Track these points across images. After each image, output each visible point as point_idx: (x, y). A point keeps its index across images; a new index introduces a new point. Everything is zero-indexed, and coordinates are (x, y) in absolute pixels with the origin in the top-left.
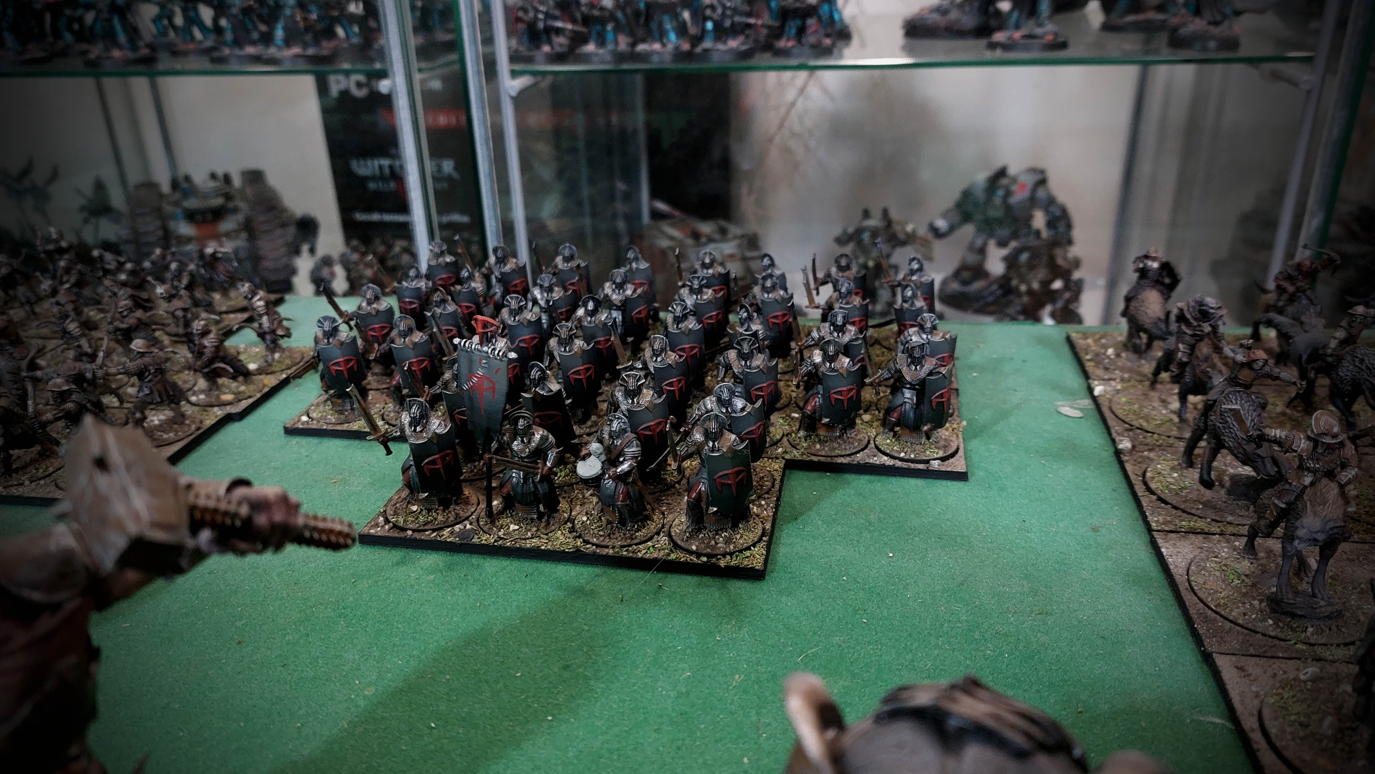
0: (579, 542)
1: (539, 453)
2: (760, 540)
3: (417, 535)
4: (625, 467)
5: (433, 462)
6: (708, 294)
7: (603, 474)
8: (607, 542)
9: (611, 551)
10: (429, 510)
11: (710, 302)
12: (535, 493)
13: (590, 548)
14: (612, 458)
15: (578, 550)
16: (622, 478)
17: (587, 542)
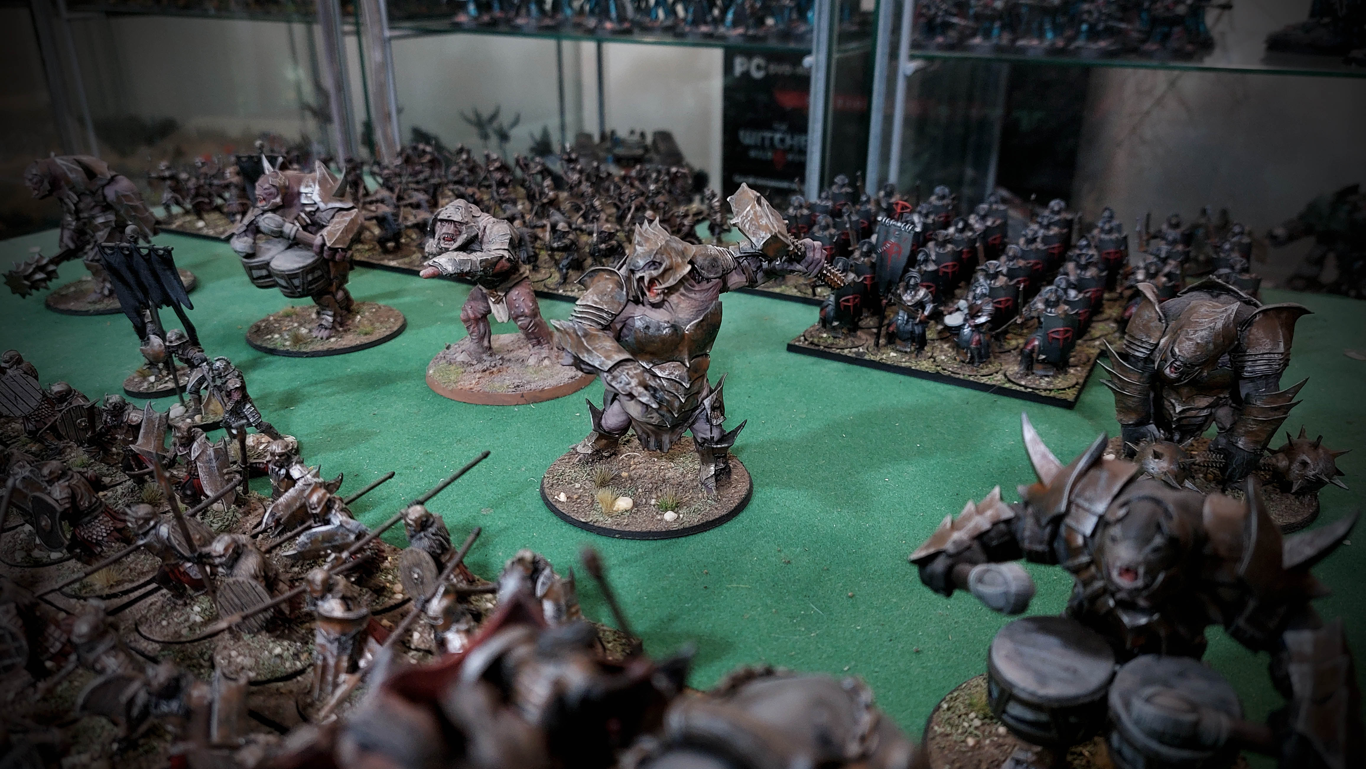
0: (939, 368)
1: (921, 305)
2: (1074, 386)
3: (827, 350)
4: (983, 320)
5: (847, 301)
6: (1054, 231)
7: (964, 325)
8: (959, 371)
9: (961, 377)
10: (835, 338)
11: (1055, 235)
12: (912, 332)
13: (947, 373)
14: (973, 313)
15: (938, 372)
16: (977, 327)
17: (944, 369)
